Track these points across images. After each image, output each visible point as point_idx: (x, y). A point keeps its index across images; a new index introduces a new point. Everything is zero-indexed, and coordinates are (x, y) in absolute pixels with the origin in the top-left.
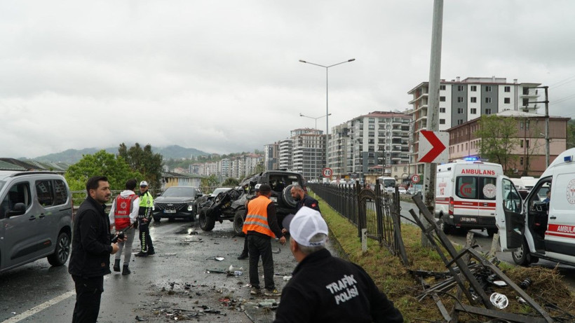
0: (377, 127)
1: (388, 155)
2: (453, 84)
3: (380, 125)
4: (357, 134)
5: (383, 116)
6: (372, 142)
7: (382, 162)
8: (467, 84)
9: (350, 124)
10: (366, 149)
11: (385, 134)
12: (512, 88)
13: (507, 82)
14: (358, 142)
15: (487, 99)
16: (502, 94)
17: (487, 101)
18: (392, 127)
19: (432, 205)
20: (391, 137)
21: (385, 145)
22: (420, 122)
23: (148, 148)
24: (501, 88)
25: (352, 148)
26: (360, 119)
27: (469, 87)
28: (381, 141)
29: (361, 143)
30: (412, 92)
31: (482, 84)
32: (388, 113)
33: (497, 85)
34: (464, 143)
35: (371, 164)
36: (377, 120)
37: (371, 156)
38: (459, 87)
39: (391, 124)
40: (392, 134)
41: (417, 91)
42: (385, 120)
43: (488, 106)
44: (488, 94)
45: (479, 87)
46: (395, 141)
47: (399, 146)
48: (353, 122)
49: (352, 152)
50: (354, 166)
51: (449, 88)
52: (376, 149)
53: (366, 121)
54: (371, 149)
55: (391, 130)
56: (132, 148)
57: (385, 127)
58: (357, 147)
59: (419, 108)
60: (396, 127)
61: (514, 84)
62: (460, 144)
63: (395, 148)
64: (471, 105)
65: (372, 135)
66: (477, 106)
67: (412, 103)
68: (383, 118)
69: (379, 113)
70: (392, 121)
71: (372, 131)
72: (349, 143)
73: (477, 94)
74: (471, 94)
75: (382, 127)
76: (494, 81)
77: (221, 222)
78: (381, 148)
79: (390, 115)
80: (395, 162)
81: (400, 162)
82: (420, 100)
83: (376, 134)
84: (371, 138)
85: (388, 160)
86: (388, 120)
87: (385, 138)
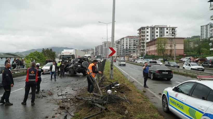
0: (128, 41)
1: (132, 49)
2: (151, 27)
4: (122, 43)
5: (130, 37)
6: (127, 46)
7: (130, 52)
8: (155, 27)
9: (120, 40)
10: (125, 48)
12: (169, 29)
13: (167, 27)
14: (122, 46)
15: (161, 32)
16: (166, 30)
17: (161, 33)
18: (133, 41)
19: (112, 67)
20: (133, 44)
21: (131, 46)
22: (141, 39)
23: (51, 50)
24: (165, 29)
26: (123, 39)
27: (156, 28)
28: (130, 45)
29: (124, 46)
30: (138, 30)
31: (160, 27)
32: (132, 36)
33: (164, 27)
34: (153, 46)
35: (127, 52)
36: (128, 39)
37: (127, 50)
38: (153, 28)
39: (133, 40)
41: (140, 30)
43: (161, 34)
44: (161, 31)
45: (158, 28)
46: (134, 45)
47: (135, 47)
48: (121, 39)
49: (121, 49)
50: (121, 53)
51: (149, 29)
52: (128, 48)
53: (125, 39)
54: (127, 48)
55: (133, 42)
56: (46, 50)
57: (131, 41)
59: (140, 35)
60: (134, 41)
61: (169, 27)
62: (152, 46)
63: (134, 47)
64: (156, 34)
65: (127, 43)
66: (158, 34)
67: (138, 33)
69: (129, 36)
72: (120, 46)
73: (158, 30)
74: (156, 31)
75: (130, 41)
76: (163, 27)
77: (66, 72)
78: (130, 47)
80: (134, 52)
81: (136, 52)
82: (141, 33)
83: (128, 43)
84: (127, 44)
85: (132, 51)
86: (132, 38)
87: (131, 44)
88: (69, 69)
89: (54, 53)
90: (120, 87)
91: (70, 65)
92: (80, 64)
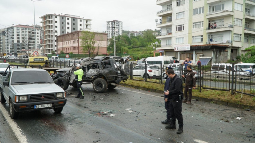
0: (21, 32)
1: (26, 45)
2: (60, 16)
3: (22, 31)
4: (11, 34)
6: (18, 38)
7: (24, 48)
8: (66, 17)
9: (6, 30)
10: (15, 41)
11: (25, 35)
12: (82, 20)
13: (80, 18)
14: (11, 38)
15: (73, 24)
16: (79, 23)
17: (73, 25)
18: (28, 32)
20: (28, 37)
21: (25, 40)
22: (46, 31)
24: (79, 20)
25: (8, 41)
26: (12, 28)
27: (67, 18)
28: (23, 38)
29: (13, 39)
30: (42, 18)
31: (72, 18)
33: (77, 18)
35: (18, 49)
36: (20, 29)
37: (18, 45)
38: (63, 18)
39: (27, 31)
40: (28, 36)
41: (44, 18)
42: (25, 29)
43: (74, 27)
44: (74, 22)
45: (70, 19)
46: (30, 38)
47: (32, 41)
48: (8, 29)
49: (8, 43)
50: (9, 49)
51: (58, 17)
52: (21, 42)
53: (15, 29)
54: (18, 42)
55: (27, 34)
57: (25, 32)
58: (11, 40)
59: (45, 25)
60: (29, 32)
61: (83, 19)
63: (30, 42)
64: (67, 26)
65: (18, 35)
66: (70, 26)
67: (42, 22)
68: (24, 28)
69: (21, 25)
70: (28, 29)
71: (18, 33)
72: (6, 39)
73: (70, 21)
74: (67, 21)
75: (23, 32)
76: (76, 17)
78: (23, 41)
79: (27, 27)
80: (30, 48)
81: (32, 48)
82: (46, 22)
83: (20, 35)
84: (18, 37)
85: (27, 47)
86: (26, 29)
87: (25, 37)
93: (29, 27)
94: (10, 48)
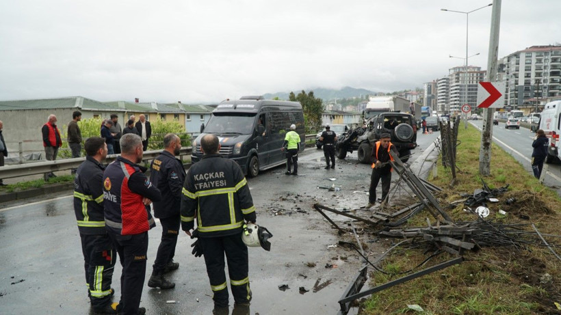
0: (534, 60)
1: (545, 87)
3: (537, 59)
4: (513, 69)
5: (541, 50)
6: (528, 76)
7: (539, 95)
9: (506, 60)
10: (521, 82)
11: (543, 68)
14: (513, 76)
18: (550, 60)
20: (549, 71)
21: (542, 79)
23: (311, 94)
25: (507, 83)
26: (517, 55)
28: (538, 74)
29: (517, 77)
32: (547, 47)
35: (527, 97)
36: (534, 55)
37: (527, 89)
39: (549, 57)
40: (550, 67)
42: (543, 54)
46: (553, 74)
47: (558, 78)
48: (509, 58)
49: (507, 86)
50: (509, 99)
52: (533, 83)
53: (523, 57)
54: (527, 83)
55: (549, 64)
56: (300, 95)
57: (543, 61)
58: (512, 81)
60: (554, 60)
63: (553, 81)
65: (528, 69)
68: (541, 52)
69: (536, 47)
70: (550, 54)
71: (529, 65)
72: (505, 78)
75: (539, 61)
77: (352, 152)
78: (538, 81)
79: (549, 49)
80: (553, 95)
81: (557, 94)
83: (533, 68)
84: (528, 72)
85: (545, 92)
86: (546, 53)
87: (543, 71)
88: (360, 143)
89: (319, 102)
90: (515, 201)
91: (362, 134)
92: (389, 131)
93: (553, 48)
94: (511, 97)
